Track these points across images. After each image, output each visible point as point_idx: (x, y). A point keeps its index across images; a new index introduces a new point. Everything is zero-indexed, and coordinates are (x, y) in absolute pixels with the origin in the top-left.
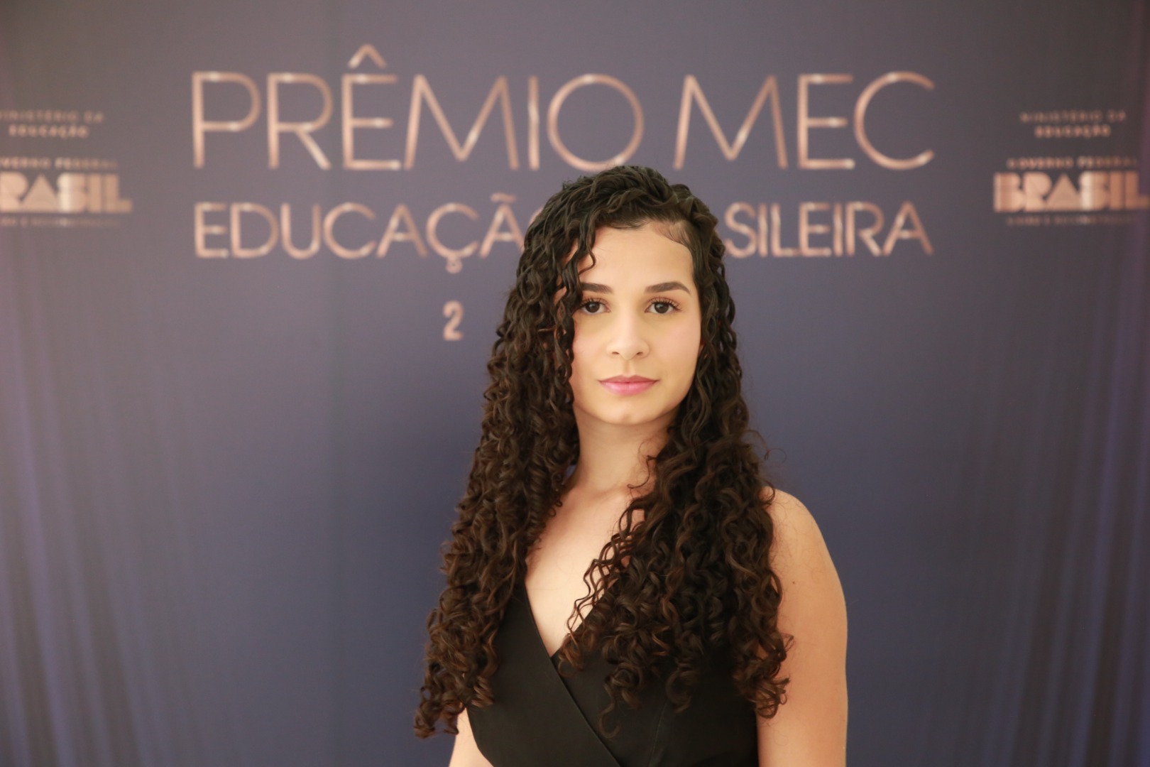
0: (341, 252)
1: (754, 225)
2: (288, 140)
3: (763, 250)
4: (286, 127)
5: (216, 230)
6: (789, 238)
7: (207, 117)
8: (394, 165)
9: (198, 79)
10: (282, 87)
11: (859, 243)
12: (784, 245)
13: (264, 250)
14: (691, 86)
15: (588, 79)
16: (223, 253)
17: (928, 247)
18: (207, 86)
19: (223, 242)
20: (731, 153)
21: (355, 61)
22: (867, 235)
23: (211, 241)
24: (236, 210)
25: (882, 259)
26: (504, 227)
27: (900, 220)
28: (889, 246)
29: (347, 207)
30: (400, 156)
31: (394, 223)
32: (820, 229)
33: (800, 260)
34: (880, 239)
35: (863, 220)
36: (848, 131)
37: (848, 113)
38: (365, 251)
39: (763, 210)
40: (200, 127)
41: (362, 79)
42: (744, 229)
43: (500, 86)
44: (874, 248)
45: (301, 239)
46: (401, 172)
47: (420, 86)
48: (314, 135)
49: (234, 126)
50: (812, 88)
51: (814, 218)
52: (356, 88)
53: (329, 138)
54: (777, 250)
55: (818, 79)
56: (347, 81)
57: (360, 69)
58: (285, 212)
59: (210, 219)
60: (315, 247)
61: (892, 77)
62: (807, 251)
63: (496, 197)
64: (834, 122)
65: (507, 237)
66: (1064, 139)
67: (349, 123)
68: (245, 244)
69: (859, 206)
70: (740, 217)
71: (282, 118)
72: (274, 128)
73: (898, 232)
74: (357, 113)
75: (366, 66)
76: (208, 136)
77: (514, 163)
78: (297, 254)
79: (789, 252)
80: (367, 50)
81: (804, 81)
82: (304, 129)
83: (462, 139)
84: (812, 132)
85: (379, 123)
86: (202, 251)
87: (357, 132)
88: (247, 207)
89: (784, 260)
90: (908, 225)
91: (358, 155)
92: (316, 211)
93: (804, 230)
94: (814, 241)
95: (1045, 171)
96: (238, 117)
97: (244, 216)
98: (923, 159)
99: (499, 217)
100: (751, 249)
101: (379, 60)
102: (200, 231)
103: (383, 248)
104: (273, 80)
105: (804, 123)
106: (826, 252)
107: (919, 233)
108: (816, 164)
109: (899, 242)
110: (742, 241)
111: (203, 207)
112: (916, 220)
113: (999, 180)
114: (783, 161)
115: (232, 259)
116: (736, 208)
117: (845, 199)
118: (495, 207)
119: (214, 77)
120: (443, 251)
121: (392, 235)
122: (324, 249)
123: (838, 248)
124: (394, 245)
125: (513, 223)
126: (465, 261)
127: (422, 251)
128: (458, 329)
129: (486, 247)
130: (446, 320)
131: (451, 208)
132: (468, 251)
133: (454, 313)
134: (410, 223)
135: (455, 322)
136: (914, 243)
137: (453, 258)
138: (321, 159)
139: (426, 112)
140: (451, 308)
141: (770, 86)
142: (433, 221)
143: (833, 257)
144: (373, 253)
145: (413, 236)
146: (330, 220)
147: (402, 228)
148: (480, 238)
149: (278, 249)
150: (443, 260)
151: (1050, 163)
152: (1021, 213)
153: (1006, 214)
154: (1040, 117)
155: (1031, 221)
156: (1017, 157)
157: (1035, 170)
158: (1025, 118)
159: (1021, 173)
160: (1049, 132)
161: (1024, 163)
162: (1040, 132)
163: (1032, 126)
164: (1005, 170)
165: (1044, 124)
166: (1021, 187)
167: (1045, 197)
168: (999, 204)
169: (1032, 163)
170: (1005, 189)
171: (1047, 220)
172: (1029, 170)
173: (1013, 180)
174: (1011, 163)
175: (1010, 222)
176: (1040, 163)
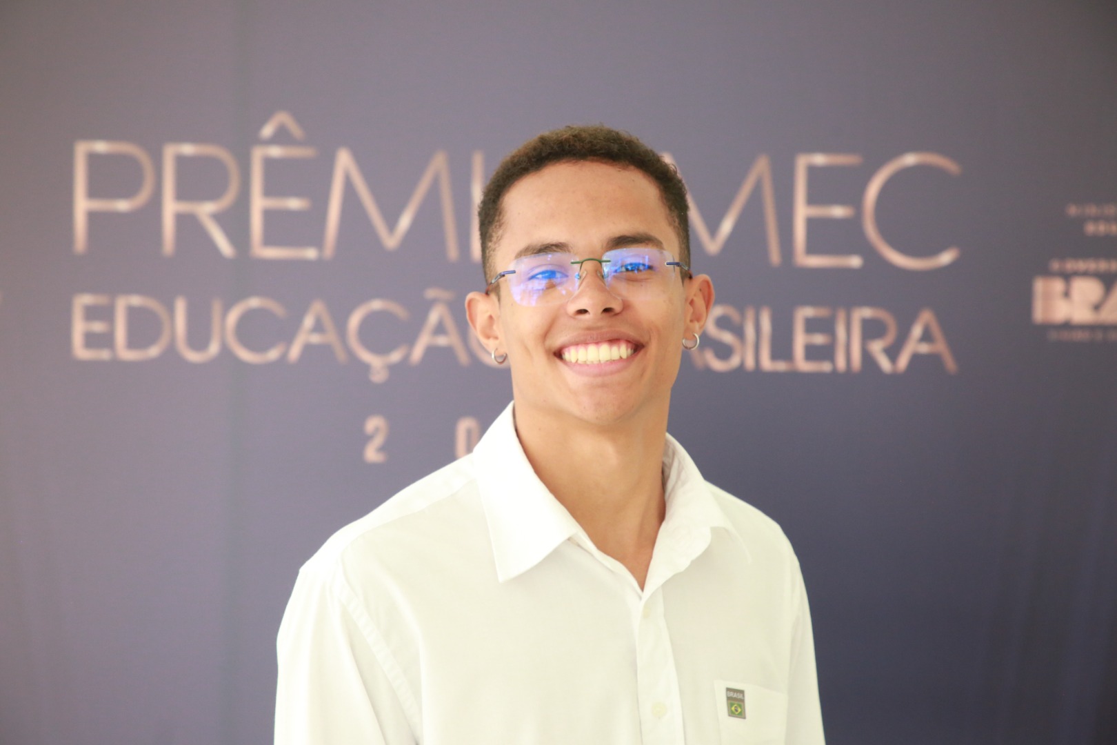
0: (245, 355)
1: (739, 332)
2: (187, 223)
3: (750, 362)
4: (185, 207)
5: (98, 327)
6: (782, 348)
7: (93, 193)
8: (311, 253)
9: (82, 150)
10: (181, 161)
11: (867, 357)
12: (775, 356)
13: (154, 351)
16: (105, 355)
17: (950, 364)
18: (93, 158)
19: (106, 341)
20: (713, 246)
21: (268, 131)
22: (877, 347)
23: (92, 340)
24: (122, 304)
25: (894, 376)
26: (440, 329)
27: (917, 331)
28: (903, 361)
29: (254, 302)
30: (318, 242)
31: (308, 322)
32: (819, 339)
33: (795, 376)
34: (893, 353)
35: (872, 330)
36: (854, 223)
37: (855, 200)
38: (273, 354)
39: (750, 314)
40: (82, 205)
41: (275, 151)
42: (727, 337)
43: (439, 163)
44: (885, 364)
45: (198, 338)
46: (319, 262)
47: (344, 161)
48: (218, 218)
49: (122, 206)
50: (812, 171)
51: (812, 326)
52: (269, 163)
53: (235, 222)
54: (767, 364)
55: (819, 159)
56: (258, 156)
57: (274, 140)
58: (181, 307)
59: (92, 313)
60: (214, 348)
61: (910, 159)
62: (803, 365)
63: (431, 293)
64: (838, 212)
65: (442, 341)
67: (258, 204)
68: (132, 343)
69: (867, 312)
70: (723, 323)
71: (181, 195)
72: (170, 208)
73: (914, 345)
74: (268, 192)
75: (281, 137)
76: (92, 217)
77: (453, 252)
78: (193, 356)
79: (781, 366)
80: (283, 118)
81: (803, 163)
82: (205, 210)
83: (392, 223)
84: (811, 223)
85: (294, 204)
86: (81, 351)
87: (268, 215)
88: (136, 300)
89: (774, 375)
90: (927, 337)
91: (268, 240)
92: (217, 307)
93: (800, 340)
94: (812, 353)
95: (1098, 276)
96: (128, 193)
97: (132, 312)
98: (946, 258)
99: (434, 317)
100: (735, 361)
101: (295, 130)
102: (79, 328)
103: (295, 352)
104: (170, 152)
105: (802, 212)
106: (826, 367)
107: (940, 347)
108: (815, 261)
109: (916, 358)
110: (724, 352)
111: (84, 300)
112: (936, 331)
114: (775, 257)
115: (116, 364)
117: (850, 305)
118: (429, 305)
119: (101, 147)
120: (366, 356)
121: (305, 336)
122: (225, 351)
123: (841, 363)
124: (308, 349)
125: (450, 324)
126: (392, 368)
127: (341, 356)
128: (382, 449)
129: (418, 353)
130: (367, 439)
131: (376, 305)
132: (396, 357)
133: (377, 430)
134: (327, 322)
135: (378, 441)
136: (933, 359)
137: (377, 365)
138: (224, 245)
139: (349, 191)
140: (374, 424)
141: (761, 167)
142: (355, 320)
143: (834, 372)
144: (284, 357)
145: (331, 337)
146: (233, 317)
147: (318, 328)
148: (411, 341)
149: (171, 350)
150: (366, 368)
151: (1103, 266)
152: (1067, 326)
153: (1048, 327)
154: (1092, 210)
155: (1080, 336)
156: (1063, 257)
157: (1085, 274)
158: (1073, 210)
159: (1067, 277)
160: (1102, 228)
161: (1070, 265)
162: (1090, 228)
163: (1081, 221)
164: (1047, 273)
165: (1096, 219)
166: (1067, 294)
167: (1097, 307)
168: (1039, 315)
169: (1081, 265)
170: (1048, 297)
171: (1099, 336)
172: (1076, 274)
173: (1058, 286)
174: (1055, 265)
175: (1053, 336)
176: (1091, 265)
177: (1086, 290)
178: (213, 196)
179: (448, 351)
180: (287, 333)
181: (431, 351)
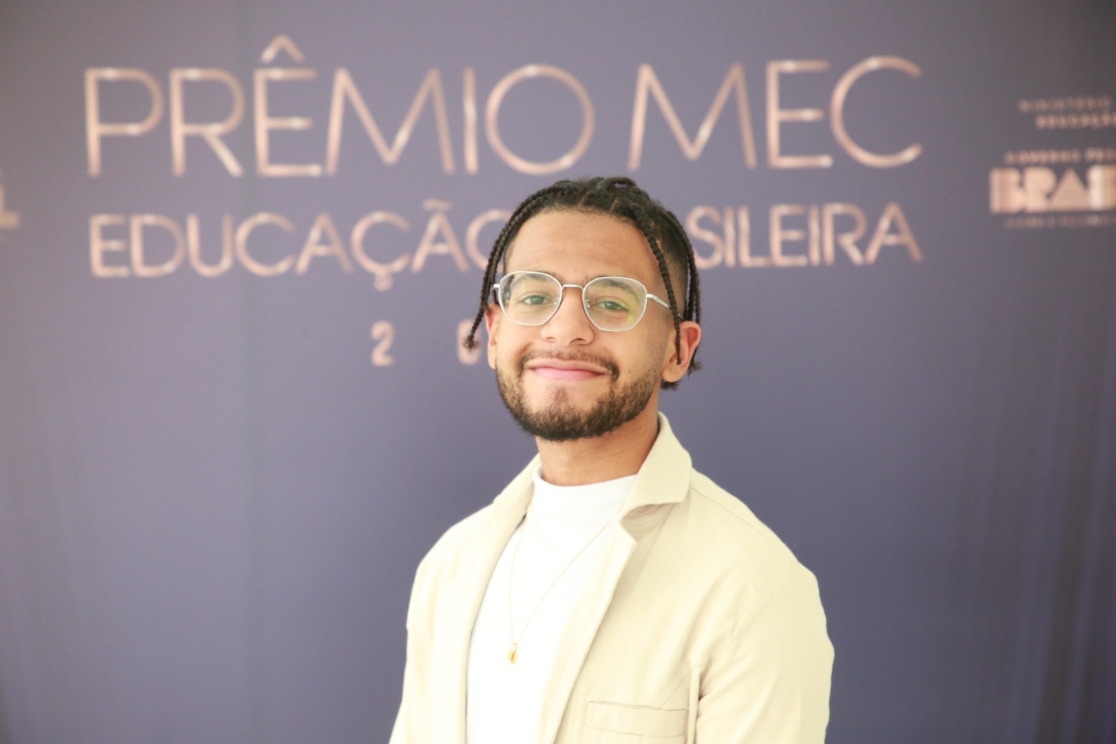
0: (256, 268)
1: (719, 231)
2: (195, 145)
3: (731, 260)
4: (193, 129)
5: (115, 245)
6: (760, 244)
7: (104, 118)
8: (314, 170)
9: (92, 77)
10: (187, 85)
11: (839, 250)
12: (754, 252)
13: (169, 267)
14: (646, 77)
15: (531, 71)
16: (122, 271)
17: (916, 254)
18: (103, 85)
19: (123, 258)
20: (692, 151)
21: (269, 54)
22: (848, 241)
23: (110, 258)
24: (137, 224)
25: (865, 268)
26: (439, 238)
27: (884, 224)
28: (873, 253)
29: (263, 218)
30: (321, 159)
31: (315, 235)
32: (794, 235)
33: (773, 270)
34: (862, 245)
35: (843, 225)
36: (825, 124)
37: (823, 103)
38: (282, 267)
39: (729, 214)
40: (95, 130)
41: (277, 74)
42: (709, 237)
43: (432, 81)
44: (856, 256)
45: (211, 253)
46: (323, 178)
47: (342, 81)
48: (225, 138)
49: (133, 129)
50: (784, 78)
51: (787, 223)
52: (271, 85)
53: (241, 141)
54: (746, 260)
55: (789, 66)
56: (261, 78)
57: (275, 63)
58: (193, 225)
59: (108, 233)
60: (226, 263)
61: (873, 63)
62: (780, 259)
63: (430, 204)
64: (808, 115)
65: (441, 249)
66: (1069, 130)
67: (263, 124)
68: (148, 260)
69: (838, 208)
70: (704, 223)
71: (189, 118)
72: (179, 130)
73: (883, 238)
74: (272, 112)
75: (282, 60)
76: (105, 141)
77: (449, 165)
78: (206, 271)
79: (760, 262)
80: (282, 42)
81: (774, 70)
82: (212, 131)
83: (390, 139)
84: (784, 127)
85: (297, 123)
86: (100, 269)
87: (273, 135)
88: (150, 219)
89: (753, 271)
90: (894, 229)
91: (274, 159)
92: (227, 223)
93: (777, 237)
94: (789, 248)
95: (1050, 166)
96: (139, 118)
97: (147, 231)
98: (909, 155)
99: (433, 226)
100: (717, 259)
101: (295, 53)
102: (97, 247)
103: (303, 264)
104: (177, 77)
105: (775, 116)
106: (801, 261)
107: (906, 238)
108: (789, 162)
109: (884, 250)
110: (708, 251)
111: (99, 221)
112: (903, 224)
113: (996, 177)
114: (751, 159)
115: (134, 280)
116: (699, 212)
117: (822, 201)
118: (429, 215)
119: (110, 74)
120: (370, 266)
121: (313, 248)
122: (237, 265)
123: (815, 256)
124: (316, 261)
125: (448, 233)
126: (396, 276)
127: (347, 266)
128: (389, 352)
129: (419, 261)
130: (374, 343)
131: (379, 217)
132: (398, 265)
133: (383, 335)
134: (333, 235)
135: (385, 345)
136: (901, 249)
137: (382, 273)
138: (232, 165)
139: (349, 111)
140: (381, 329)
141: (736, 75)
142: (359, 232)
143: (809, 266)
144: (292, 269)
145: (336, 249)
146: (243, 232)
147: (324, 240)
148: (412, 250)
149: (186, 266)
150: (371, 276)
151: (1054, 156)
152: (1022, 214)
153: (1004, 216)
154: (1043, 105)
155: (1034, 223)
156: (1017, 149)
157: (1038, 165)
158: (1025, 106)
159: (1021, 168)
160: (1052, 122)
161: (1024, 157)
162: (1041, 122)
163: (1033, 115)
164: (1003, 165)
165: (1046, 113)
166: (1021, 184)
167: (1049, 196)
168: (996, 204)
169: (1034, 157)
170: (1004, 187)
171: (1052, 222)
172: (1030, 165)
173: (1013, 176)
174: (1010, 158)
175: (1010, 224)
176: (1043, 156)
177: (1039, 179)
178: (219, 117)
179: (448, 258)
180: (295, 245)
181: (432, 259)
